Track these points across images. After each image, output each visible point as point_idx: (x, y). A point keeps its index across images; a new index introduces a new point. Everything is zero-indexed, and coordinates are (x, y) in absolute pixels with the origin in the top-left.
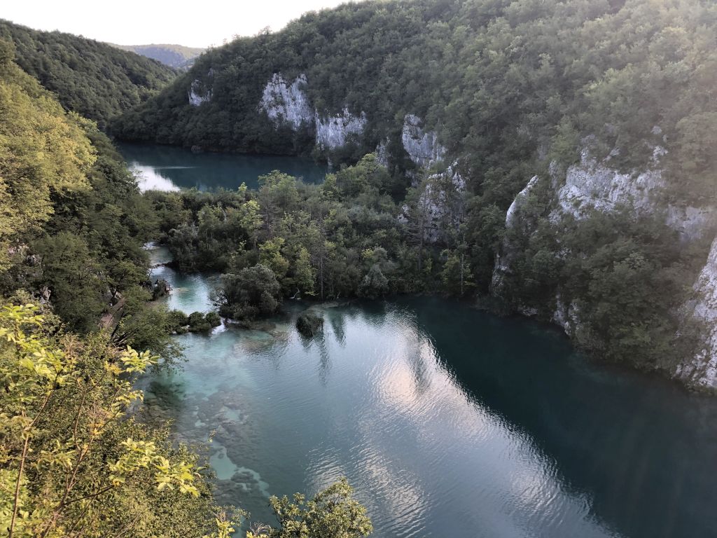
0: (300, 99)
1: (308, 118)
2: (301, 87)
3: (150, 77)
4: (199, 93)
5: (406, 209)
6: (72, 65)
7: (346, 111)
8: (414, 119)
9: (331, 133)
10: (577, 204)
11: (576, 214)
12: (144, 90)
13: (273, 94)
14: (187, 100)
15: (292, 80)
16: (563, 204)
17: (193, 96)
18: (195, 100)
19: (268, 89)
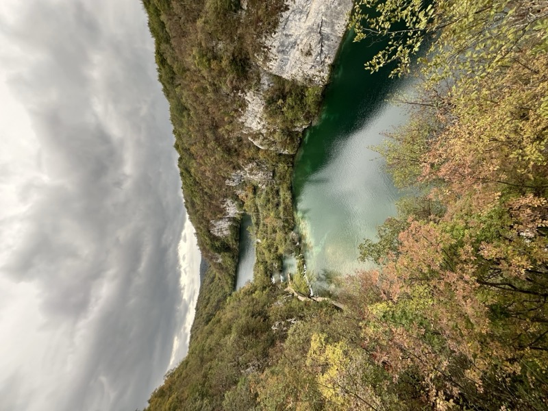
0: (220, 222)
1: (227, 220)
2: (215, 222)
3: (211, 276)
4: (217, 259)
5: (260, 185)
6: (207, 304)
7: (224, 206)
8: (227, 181)
9: (232, 212)
10: (259, 123)
11: (262, 123)
12: (217, 278)
13: (218, 232)
14: (220, 263)
15: (213, 225)
16: (259, 128)
17: (218, 261)
18: (220, 260)
19: (216, 234)
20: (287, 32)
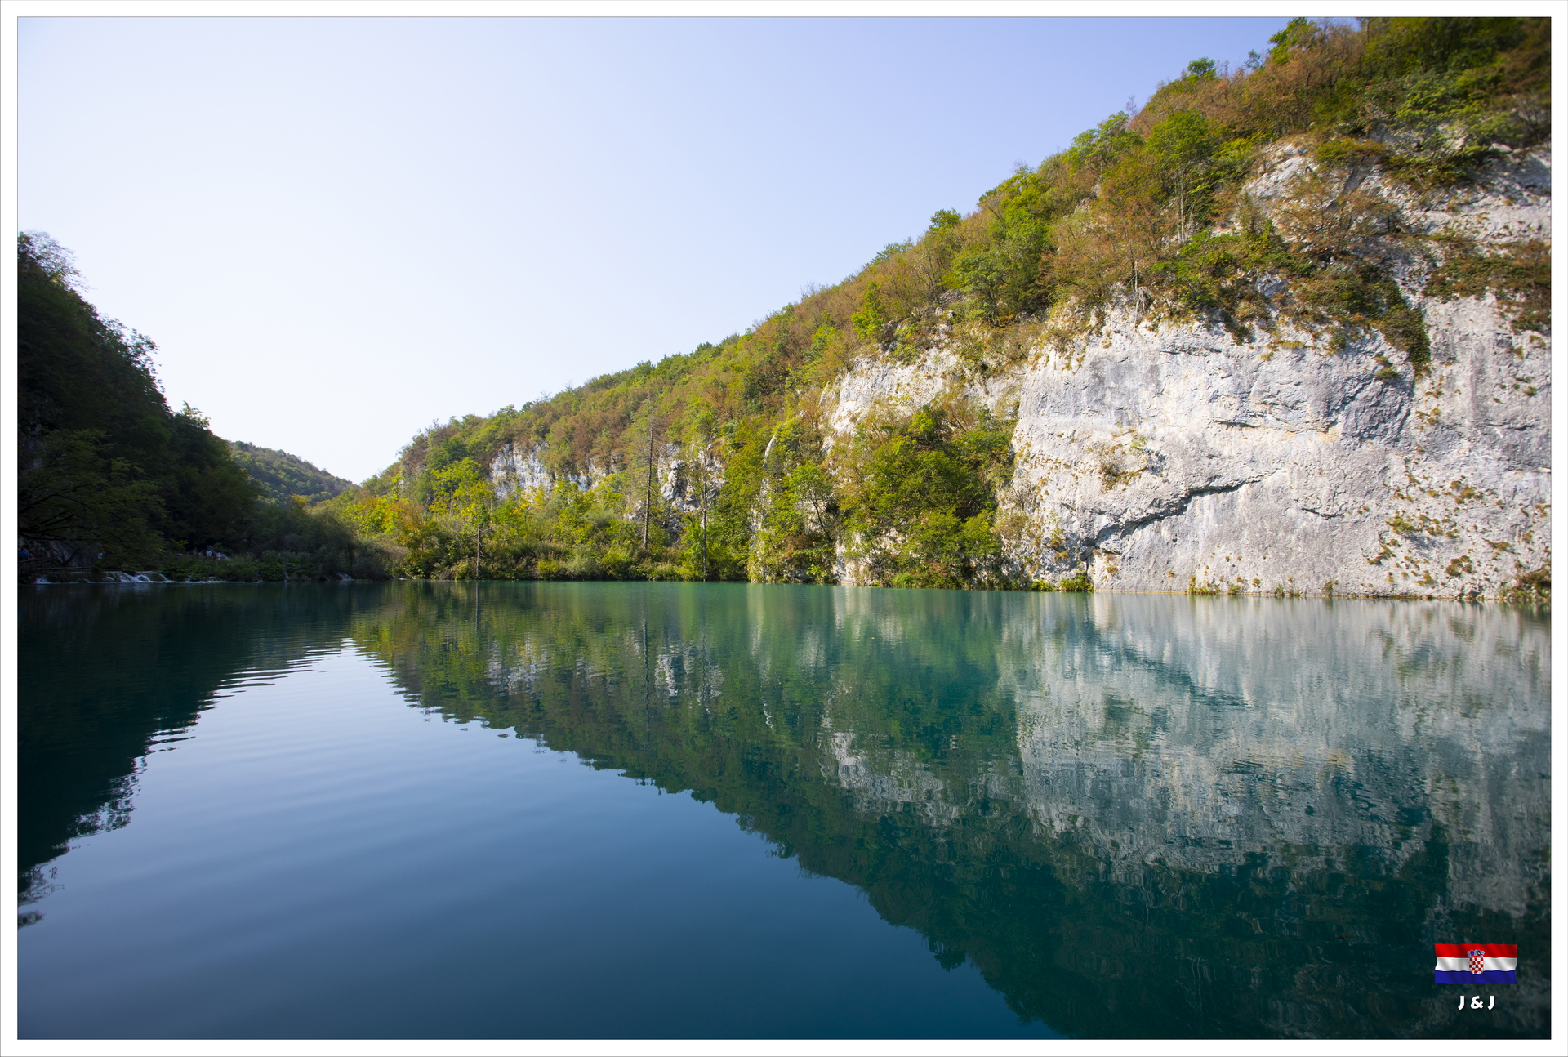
20: (1164, 370)
